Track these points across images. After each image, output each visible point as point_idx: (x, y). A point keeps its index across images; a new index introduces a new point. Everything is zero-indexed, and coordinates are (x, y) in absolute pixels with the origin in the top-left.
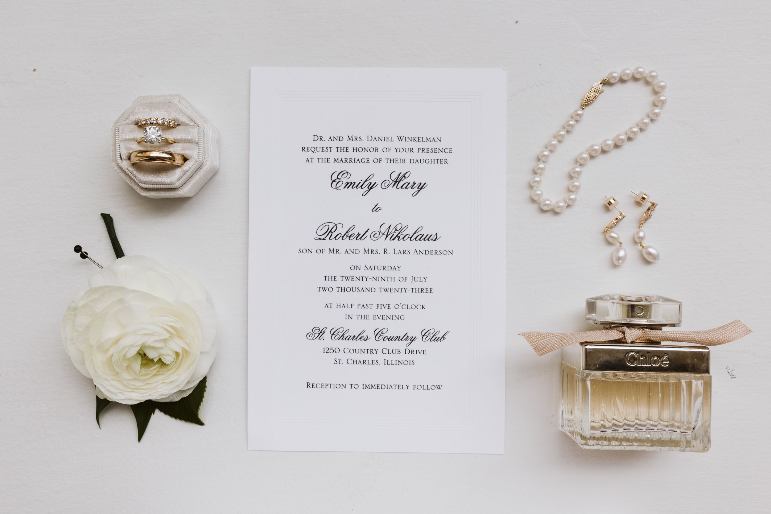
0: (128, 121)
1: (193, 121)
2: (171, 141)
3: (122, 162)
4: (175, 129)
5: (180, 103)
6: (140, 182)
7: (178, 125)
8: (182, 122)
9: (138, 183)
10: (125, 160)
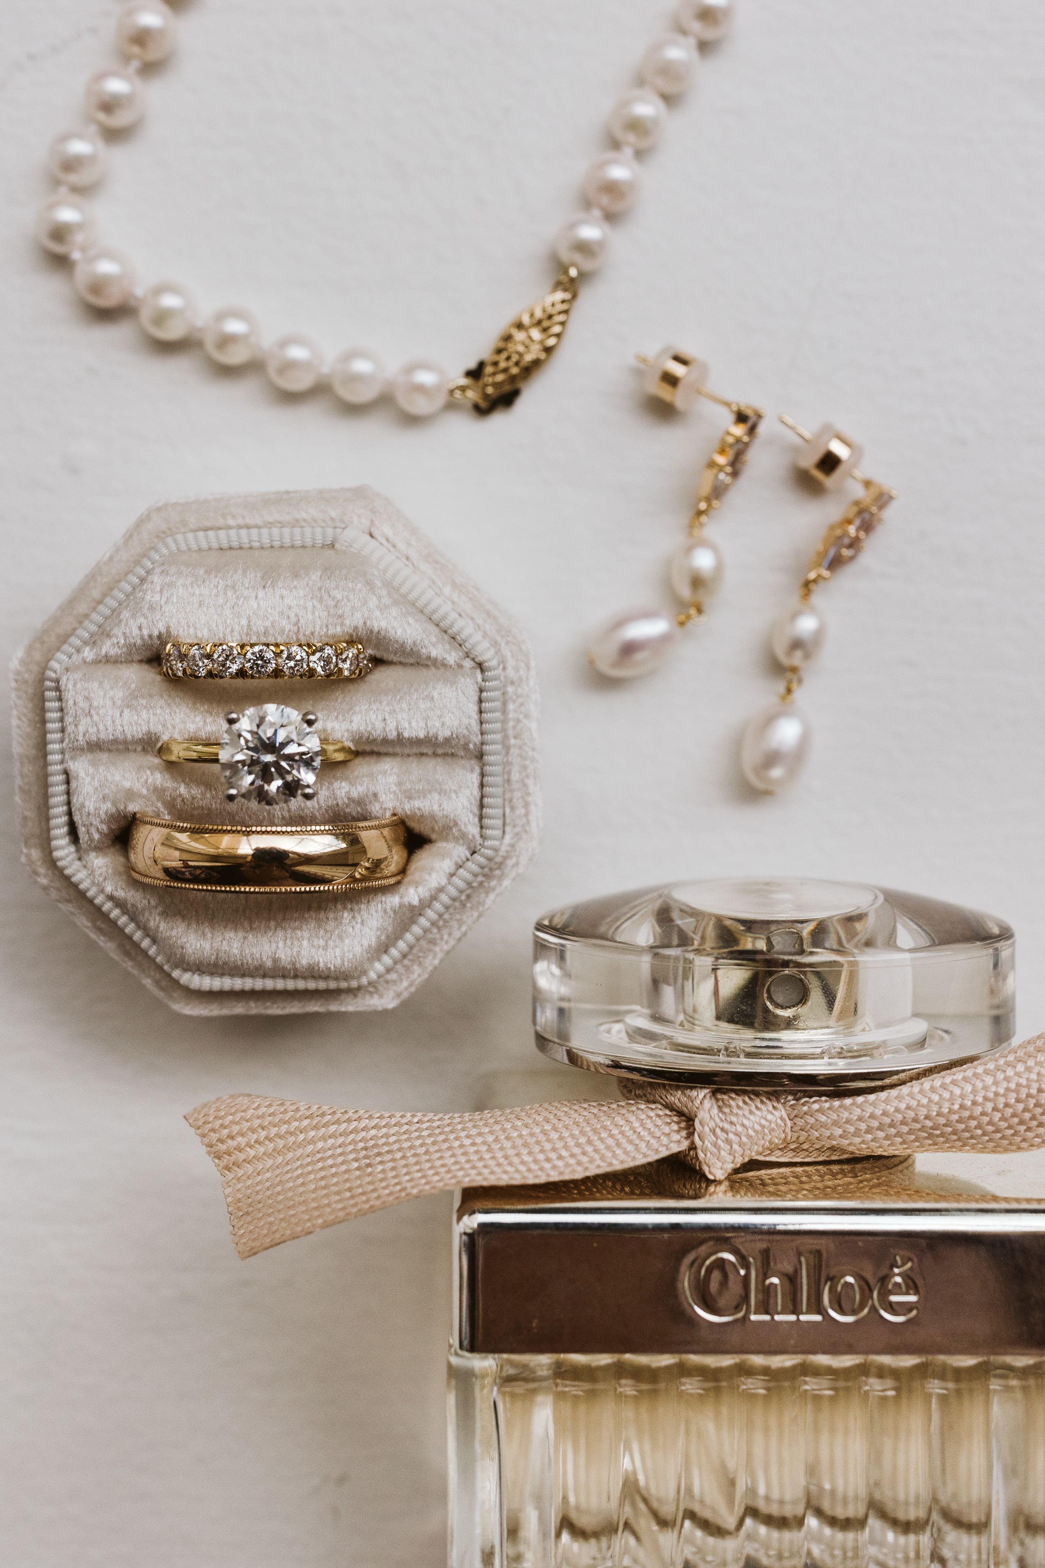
0: (108, 648)
1: (454, 640)
2: (343, 749)
3: (80, 859)
4: (364, 687)
5: (371, 536)
6: (176, 966)
7: (377, 661)
8: (402, 649)
9: (166, 967)
10: (98, 849)
